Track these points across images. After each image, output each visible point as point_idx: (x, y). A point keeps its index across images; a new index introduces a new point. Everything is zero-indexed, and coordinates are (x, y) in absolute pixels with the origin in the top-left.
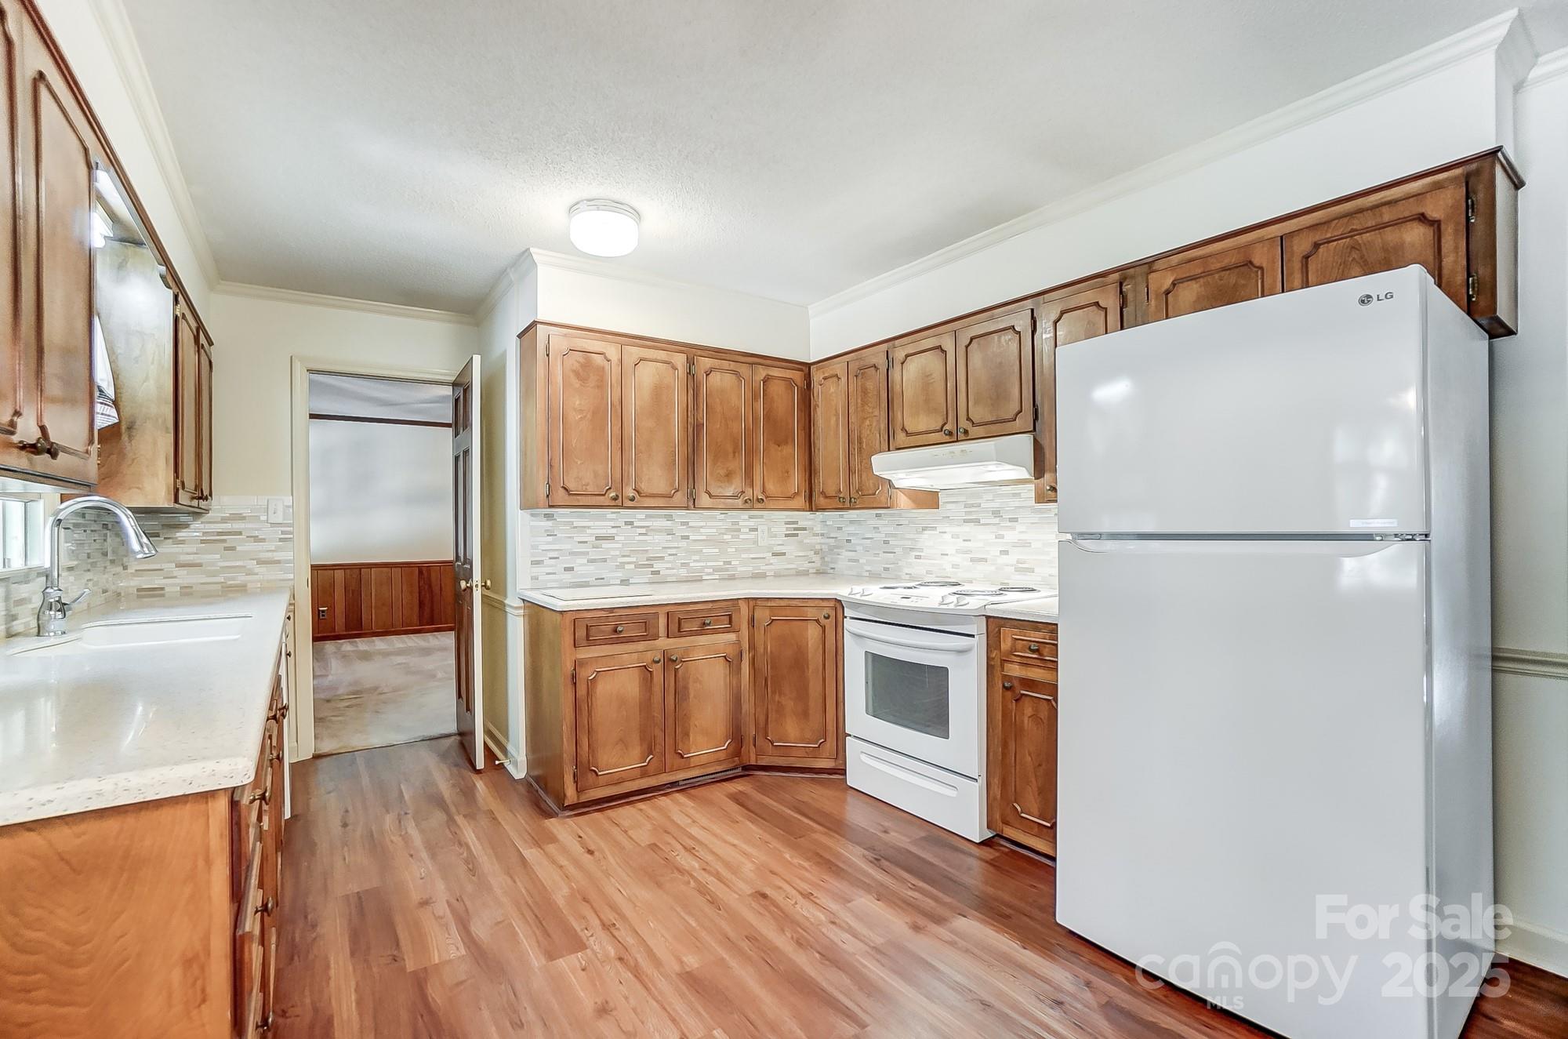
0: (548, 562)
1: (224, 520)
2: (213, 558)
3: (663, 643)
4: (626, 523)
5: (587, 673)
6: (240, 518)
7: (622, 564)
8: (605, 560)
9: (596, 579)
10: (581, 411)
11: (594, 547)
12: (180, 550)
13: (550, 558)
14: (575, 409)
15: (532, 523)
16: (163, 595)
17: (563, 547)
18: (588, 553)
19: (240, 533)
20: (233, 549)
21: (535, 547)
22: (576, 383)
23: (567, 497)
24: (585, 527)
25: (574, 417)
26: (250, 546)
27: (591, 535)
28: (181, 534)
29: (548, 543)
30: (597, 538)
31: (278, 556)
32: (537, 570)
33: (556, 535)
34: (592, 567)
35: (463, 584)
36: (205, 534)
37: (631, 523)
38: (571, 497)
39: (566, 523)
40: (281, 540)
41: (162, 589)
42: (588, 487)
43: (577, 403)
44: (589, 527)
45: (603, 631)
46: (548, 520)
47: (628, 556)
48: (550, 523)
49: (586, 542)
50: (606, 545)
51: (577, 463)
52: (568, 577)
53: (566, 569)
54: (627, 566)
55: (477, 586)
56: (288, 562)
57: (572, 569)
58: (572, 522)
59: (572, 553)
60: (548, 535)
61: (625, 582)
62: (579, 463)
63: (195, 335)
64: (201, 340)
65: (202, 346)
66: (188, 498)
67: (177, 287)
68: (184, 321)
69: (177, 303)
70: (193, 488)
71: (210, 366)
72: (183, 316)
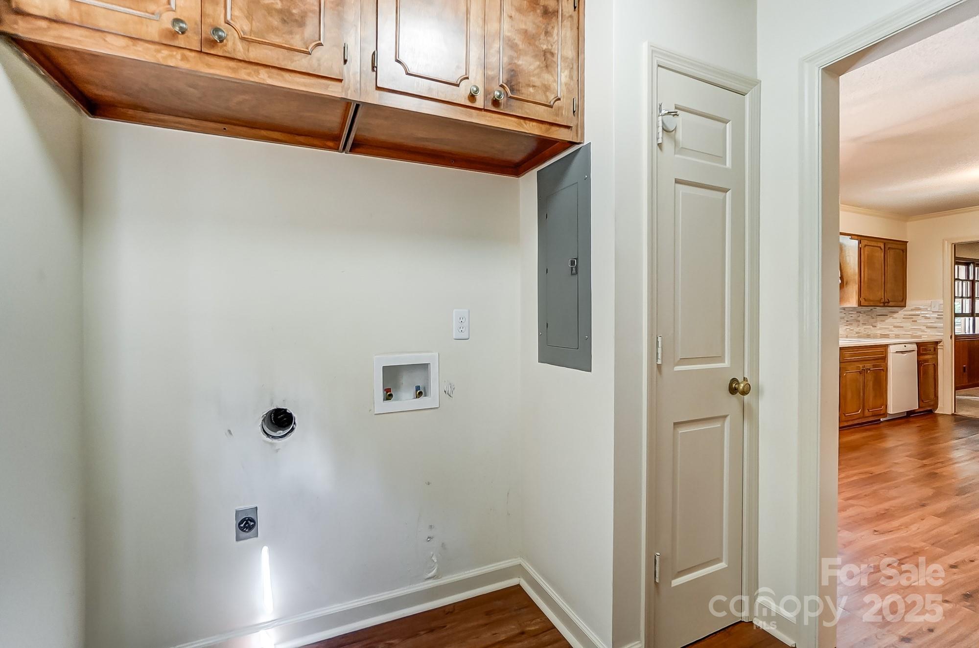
1: (912, 310)
2: (908, 325)
6: (919, 309)
12: (895, 321)
16: (888, 337)
19: (919, 315)
20: (915, 321)
26: (923, 321)
28: (895, 315)
31: (936, 325)
36: (904, 315)
40: (937, 318)
56: (941, 328)
63: (883, 247)
64: (889, 246)
65: (889, 248)
66: (872, 304)
67: (860, 238)
68: (867, 247)
69: (860, 243)
70: (878, 299)
71: (903, 252)
72: (865, 246)
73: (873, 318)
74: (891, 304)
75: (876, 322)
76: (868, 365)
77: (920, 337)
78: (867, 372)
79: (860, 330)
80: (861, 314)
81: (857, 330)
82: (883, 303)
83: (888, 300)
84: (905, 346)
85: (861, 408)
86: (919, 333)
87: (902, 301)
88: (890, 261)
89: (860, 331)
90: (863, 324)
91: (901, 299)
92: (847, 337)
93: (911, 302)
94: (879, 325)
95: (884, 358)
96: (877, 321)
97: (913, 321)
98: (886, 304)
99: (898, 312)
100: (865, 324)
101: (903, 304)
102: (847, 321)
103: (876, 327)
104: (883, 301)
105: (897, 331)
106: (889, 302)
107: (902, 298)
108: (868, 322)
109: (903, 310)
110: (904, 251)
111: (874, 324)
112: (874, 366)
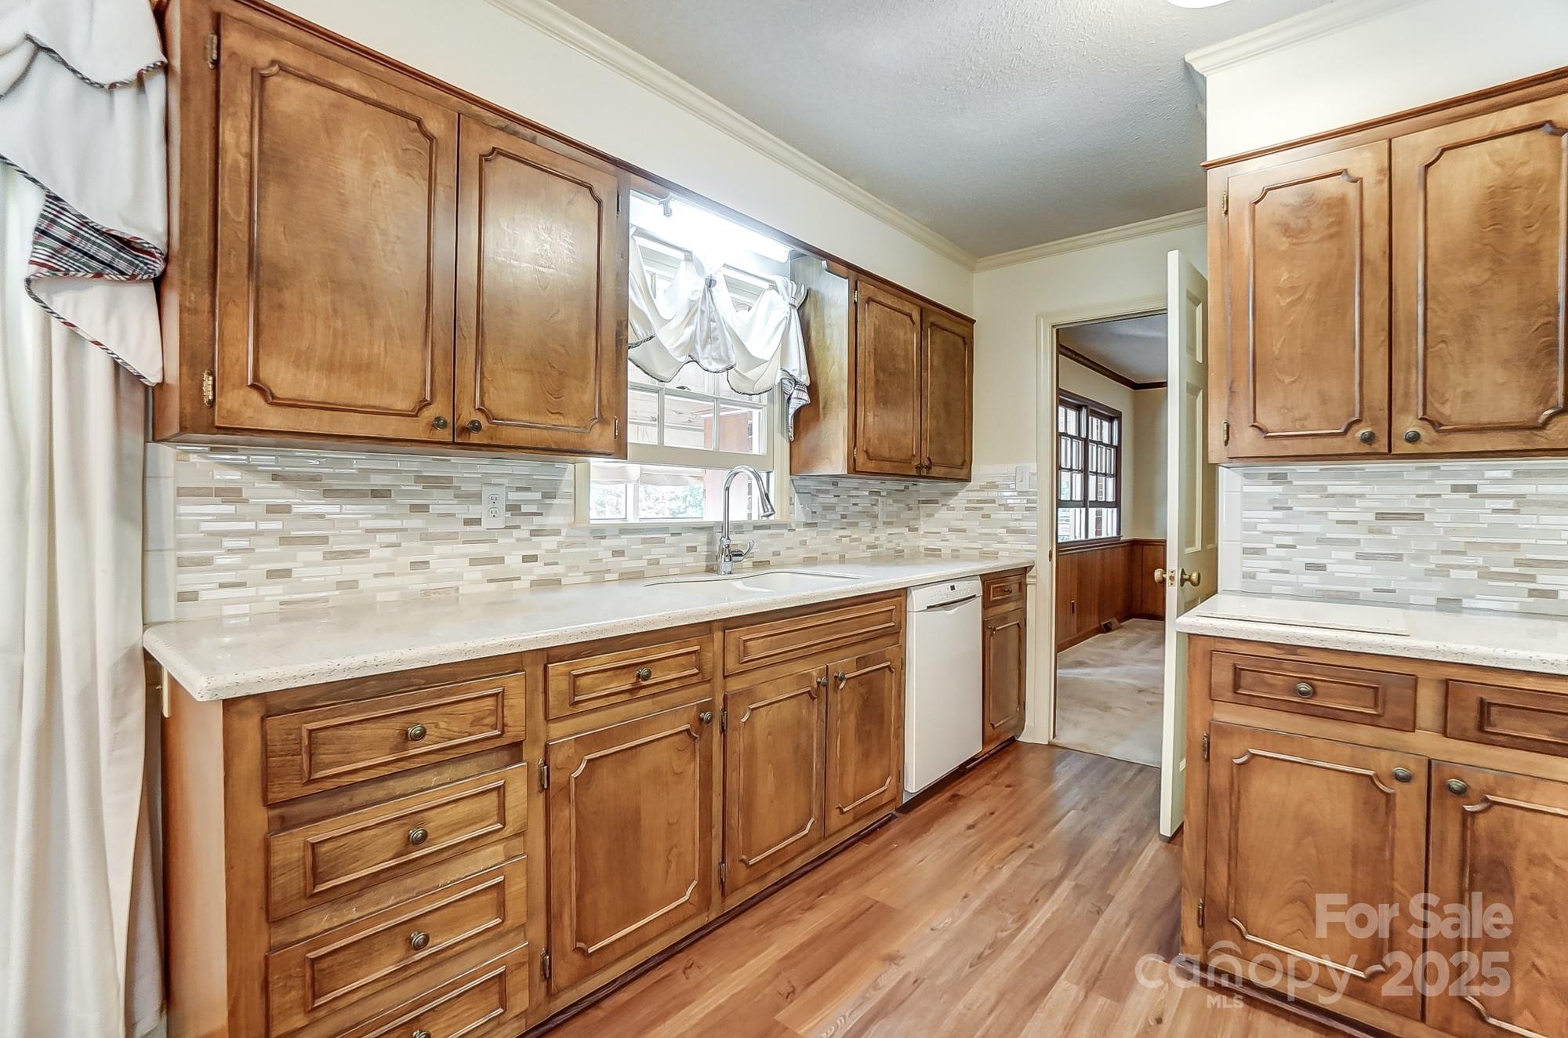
0: (1272, 552)
1: (982, 489)
2: (973, 525)
3: (1427, 742)
4: (1456, 489)
5: (1231, 751)
6: (994, 487)
7: (1443, 571)
8: (1399, 557)
9: (1375, 590)
10: (1293, 289)
11: (1371, 532)
12: (951, 517)
13: (1279, 546)
14: (1279, 290)
15: (1247, 489)
16: (939, 556)
17: (1305, 528)
18: (1358, 541)
19: (994, 501)
20: (988, 516)
21: (1249, 526)
22: (1284, 244)
23: (1262, 442)
24: (1352, 496)
25: (1275, 302)
26: (1003, 515)
27: (1367, 510)
28: (952, 502)
29: (1275, 521)
30: (1381, 516)
31: (1025, 525)
32: (1253, 564)
33: (1290, 509)
34: (1365, 569)
35: (1158, 574)
36: (969, 501)
37: (1471, 489)
38: (1273, 442)
39: (1308, 490)
40: (1027, 509)
41: (940, 550)
42: (1306, 423)
43: (1285, 276)
44: (1361, 496)
45: (1271, 685)
46: (1274, 484)
47: (1463, 553)
48: (1279, 489)
49: (1355, 522)
50: (1398, 529)
51: (1283, 382)
52: (1312, 580)
53: (1310, 567)
54: (1454, 573)
55: (1172, 578)
56: (1032, 532)
57: (1322, 567)
58: (1325, 488)
59: (1321, 541)
60: (1275, 508)
61: (1449, 605)
62: (1287, 380)
63: (916, 316)
64: (932, 319)
65: (933, 324)
66: (887, 467)
67: (857, 275)
68: (873, 305)
69: (856, 289)
70: (903, 457)
71: (965, 344)
72: (869, 300)
73: (910, 509)
74: (935, 471)
75: (917, 518)
76: (843, 663)
77: (994, 555)
78: (836, 686)
79: (877, 538)
80: (880, 498)
81: (869, 538)
82: (917, 468)
83: (929, 458)
84: (953, 588)
85: (816, 812)
86: (995, 546)
87: (963, 465)
88: (933, 359)
89: (877, 543)
90: (884, 523)
91: (959, 461)
92: (842, 560)
93: (980, 470)
94: (924, 526)
95: (896, 632)
96: (918, 515)
97: (984, 516)
98: (923, 472)
99: (956, 494)
100: (891, 523)
101: (963, 473)
102: (844, 517)
103: (916, 529)
104: (916, 463)
105: (955, 541)
106: (929, 468)
107: (962, 460)
108: (898, 516)
109: (967, 488)
110: (967, 341)
111: (912, 523)
112: (861, 662)
